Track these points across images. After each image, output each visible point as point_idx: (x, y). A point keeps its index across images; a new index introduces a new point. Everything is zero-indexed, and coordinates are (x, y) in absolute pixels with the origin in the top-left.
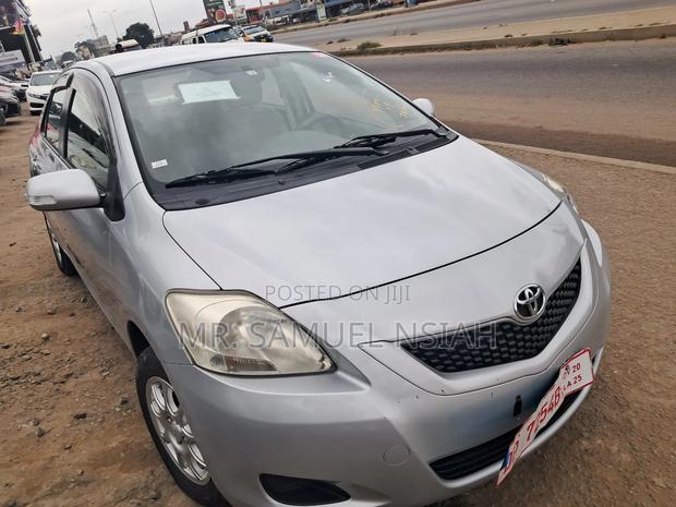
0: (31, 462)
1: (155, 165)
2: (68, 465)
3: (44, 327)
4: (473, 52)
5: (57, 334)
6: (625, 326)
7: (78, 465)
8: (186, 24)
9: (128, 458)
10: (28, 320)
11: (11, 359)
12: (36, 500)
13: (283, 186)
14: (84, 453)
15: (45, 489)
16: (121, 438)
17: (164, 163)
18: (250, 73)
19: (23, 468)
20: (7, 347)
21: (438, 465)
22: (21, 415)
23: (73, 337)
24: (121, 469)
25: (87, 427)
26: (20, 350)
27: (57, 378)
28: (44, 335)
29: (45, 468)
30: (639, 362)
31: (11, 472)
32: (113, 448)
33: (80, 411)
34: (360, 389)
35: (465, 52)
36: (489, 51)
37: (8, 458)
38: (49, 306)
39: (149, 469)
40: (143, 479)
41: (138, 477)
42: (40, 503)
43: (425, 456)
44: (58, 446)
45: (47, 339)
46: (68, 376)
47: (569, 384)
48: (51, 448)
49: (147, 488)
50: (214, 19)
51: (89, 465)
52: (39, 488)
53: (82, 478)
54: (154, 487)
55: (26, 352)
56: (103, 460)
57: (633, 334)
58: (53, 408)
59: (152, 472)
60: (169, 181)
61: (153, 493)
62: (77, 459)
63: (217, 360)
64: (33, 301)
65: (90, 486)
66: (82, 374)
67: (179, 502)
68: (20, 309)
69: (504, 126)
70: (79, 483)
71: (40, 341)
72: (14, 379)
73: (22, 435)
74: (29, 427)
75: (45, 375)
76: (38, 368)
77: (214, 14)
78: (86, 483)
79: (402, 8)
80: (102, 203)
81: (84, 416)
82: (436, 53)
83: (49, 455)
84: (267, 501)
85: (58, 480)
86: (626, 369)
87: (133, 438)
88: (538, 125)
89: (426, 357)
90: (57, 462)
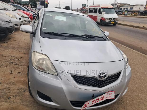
0: (7, 77)
1: (44, 29)
2: (13, 80)
3: (22, 55)
4: (134, 28)
5: (23, 57)
6: (136, 93)
7: (14, 81)
8: (77, 8)
9: (23, 83)
10: (20, 53)
11: (13, 59)
12: (4, 84)
13: (65, 39)
14: (16, 79)
15: (7, 83)
16: (24, 79)
17: (45, 29)
18: (71, 17)
19: (5, 78)
20: (14, 57)
21: (72, 102)
22: (10, 69)
23: (26, 59)
24: (21, 84)
25: (20, 75)
26: (16, 58)
27: (19, 65)
28: (21, 57)
29: (8, 79)
30: (134, 102)
31: (3, 78)
32: (22, 80)
33: (20, 72)
34: (60, 80)
35: (132, 28)
36: (138, 29)
37: (4, 75)
38: (25, 52)
39: (26, 86)
40: (24, 87)
41: (23, 87)
42: (4, 85)
43: (69, 99)
44: (13, 76)
45: (21, 58)
46: (21, 65)
47: (108, 97)
48: (11, 76)
49: (24, 89)
50: (83, 8)
51: (16, 81)
52: (6, 82)
53: (14, 83)
54: (25, 89)
55: (17, 59)
56: (19, 82)
57: (136, 96)
58: (16, 70)
59: (26, 87)
60: (45, 32)
61: (24, 90)
62: (15, 80)
63: (36, 66)
64: (23, 50)
65: (14, 85)
66: (24, 66)
67: (28, 93)
68: (20, 51)
69: (133, 45)
70: (13, 84)
71: (20, 58)
72: (12, 63)
73: (8, 72)
74: (10, 72)
75: (17, 64)
76: (17, 62)
77: (83, 7)
78: (14, 84)
79: (124, 15)
80: (33, 33)
81: (20, 73)
82: (126, 26)
83: (10, 77)
84: (37, 96)
85: (10, 82)
86: (131, 102)
87: (26, 80)
88: (141, 47)
89: (76, 79)
90: (11, 79)
